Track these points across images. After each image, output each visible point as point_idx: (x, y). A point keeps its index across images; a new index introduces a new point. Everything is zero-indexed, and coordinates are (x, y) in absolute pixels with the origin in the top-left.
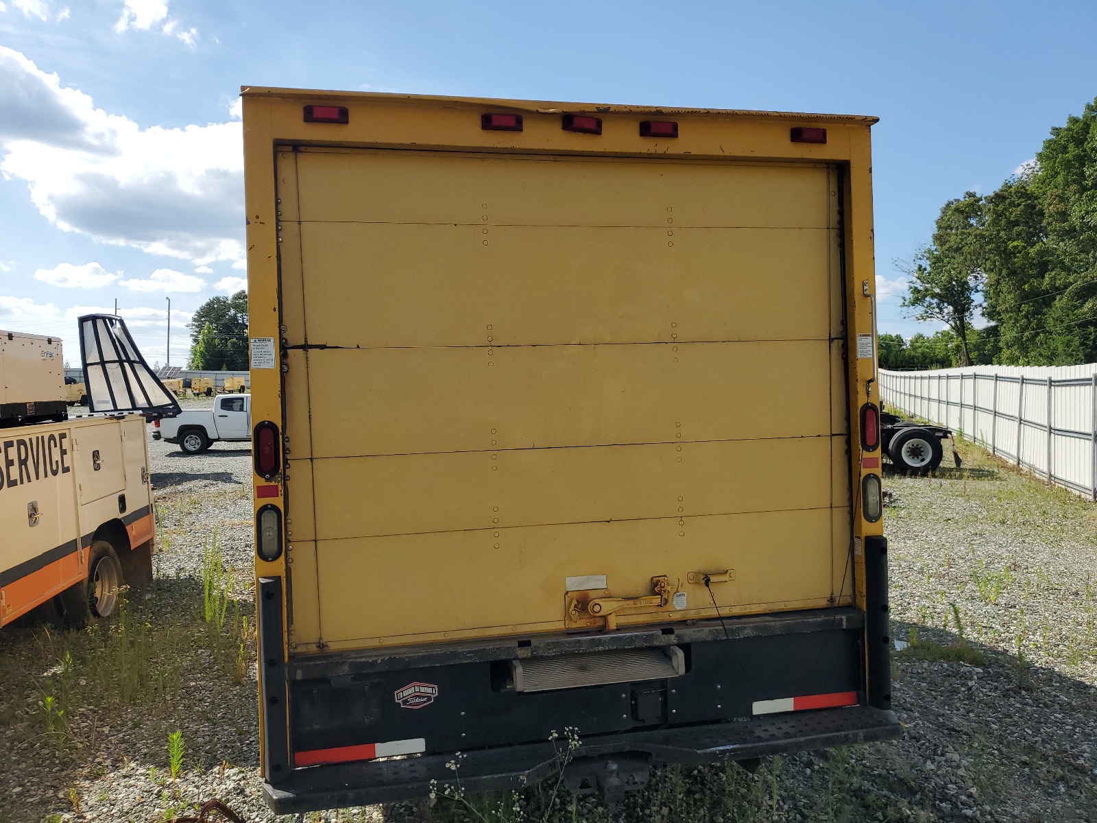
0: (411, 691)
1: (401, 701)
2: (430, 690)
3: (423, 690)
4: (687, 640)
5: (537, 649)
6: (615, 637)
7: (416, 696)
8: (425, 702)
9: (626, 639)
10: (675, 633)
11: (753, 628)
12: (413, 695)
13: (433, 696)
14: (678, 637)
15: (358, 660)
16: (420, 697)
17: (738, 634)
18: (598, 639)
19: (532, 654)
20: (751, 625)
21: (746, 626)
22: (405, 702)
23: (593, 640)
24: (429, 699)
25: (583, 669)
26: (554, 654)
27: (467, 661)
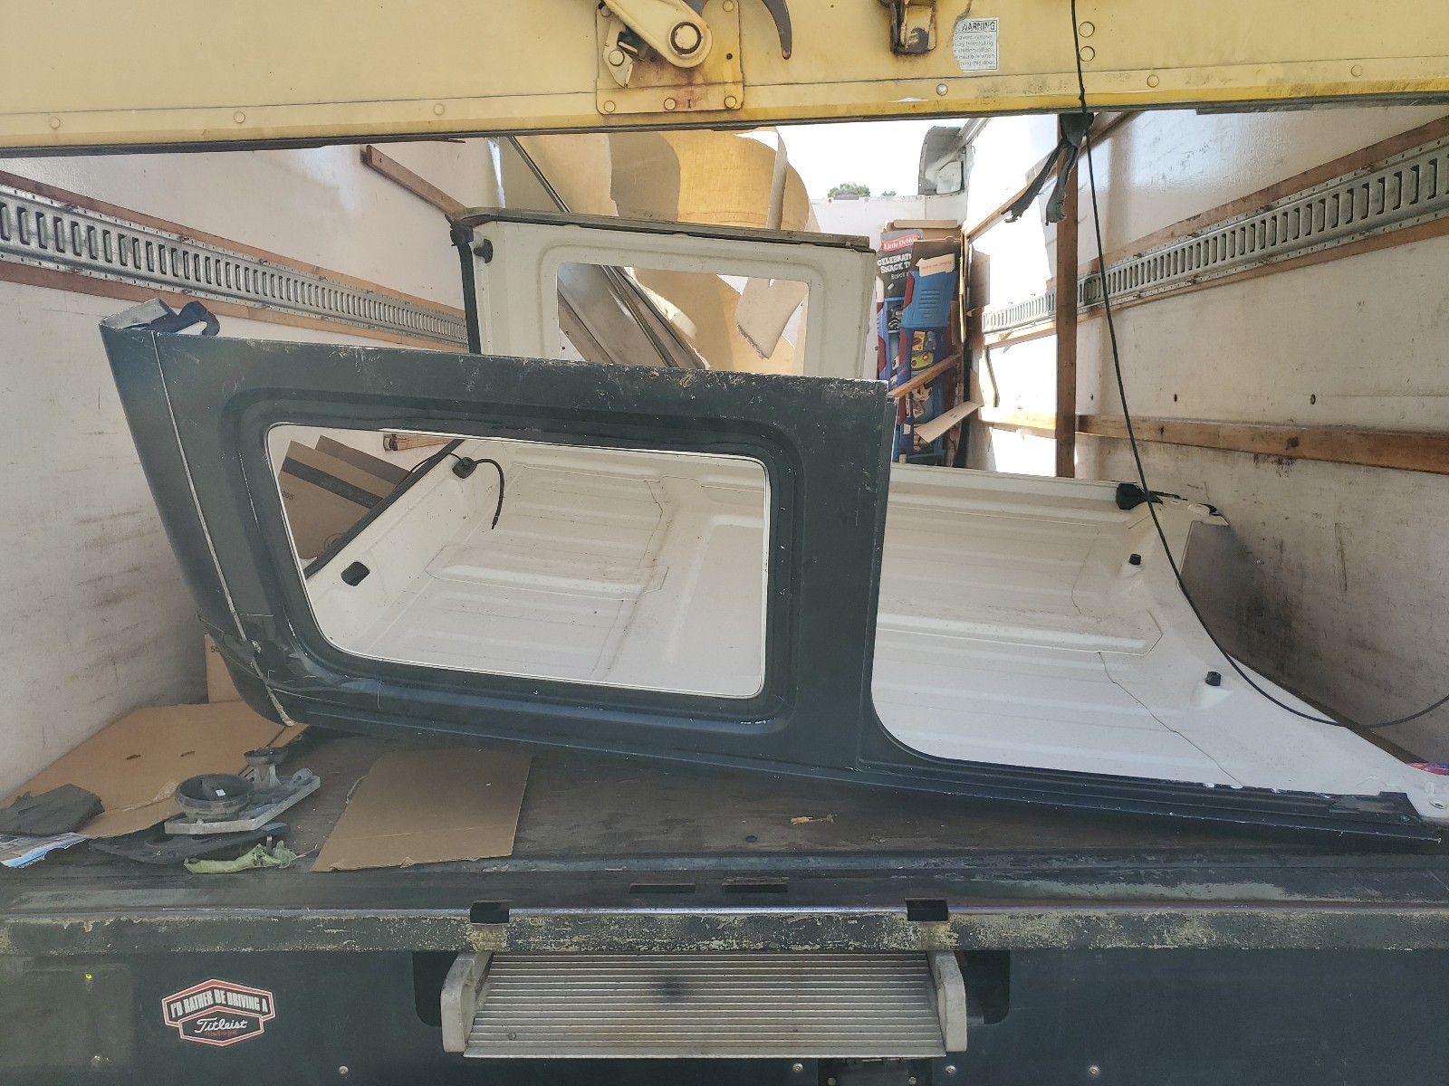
0: (203, 1000)
1: (179, 1024)
2: (253, 1003)
3: (234, 999)
4: (988, 940)
5: (523, 930)
6: (761, 917)
7: (219, 1016)
8: (241, 1032)
9: (797, 924)
10: (952, 919)
11: (1216, 923)
12: (211, 1011)
13: (262, 1019)
14: (962, 931)
15: (33, 921)
16: (229, 1018)
17: (1160, 934)
18: (708, 920)
19: (511, 944)
20: (1205, 912)
21: (1189, 912)
22: (191, 1027)
23: (695, 918)
24: (253, 1024)
25: (672, 989)
26: (574, 948)
27: (329, 947)
